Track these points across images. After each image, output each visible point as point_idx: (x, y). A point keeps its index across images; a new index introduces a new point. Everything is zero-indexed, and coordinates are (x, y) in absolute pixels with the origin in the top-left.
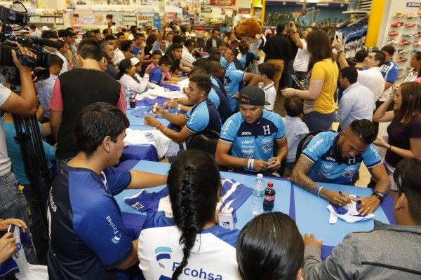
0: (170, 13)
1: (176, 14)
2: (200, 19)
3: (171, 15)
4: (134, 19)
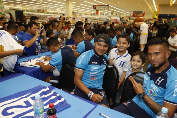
0: (114, 19)
1: (117, 20)
2: (128, 22)
3: (114, 20)
4: (97, 21)
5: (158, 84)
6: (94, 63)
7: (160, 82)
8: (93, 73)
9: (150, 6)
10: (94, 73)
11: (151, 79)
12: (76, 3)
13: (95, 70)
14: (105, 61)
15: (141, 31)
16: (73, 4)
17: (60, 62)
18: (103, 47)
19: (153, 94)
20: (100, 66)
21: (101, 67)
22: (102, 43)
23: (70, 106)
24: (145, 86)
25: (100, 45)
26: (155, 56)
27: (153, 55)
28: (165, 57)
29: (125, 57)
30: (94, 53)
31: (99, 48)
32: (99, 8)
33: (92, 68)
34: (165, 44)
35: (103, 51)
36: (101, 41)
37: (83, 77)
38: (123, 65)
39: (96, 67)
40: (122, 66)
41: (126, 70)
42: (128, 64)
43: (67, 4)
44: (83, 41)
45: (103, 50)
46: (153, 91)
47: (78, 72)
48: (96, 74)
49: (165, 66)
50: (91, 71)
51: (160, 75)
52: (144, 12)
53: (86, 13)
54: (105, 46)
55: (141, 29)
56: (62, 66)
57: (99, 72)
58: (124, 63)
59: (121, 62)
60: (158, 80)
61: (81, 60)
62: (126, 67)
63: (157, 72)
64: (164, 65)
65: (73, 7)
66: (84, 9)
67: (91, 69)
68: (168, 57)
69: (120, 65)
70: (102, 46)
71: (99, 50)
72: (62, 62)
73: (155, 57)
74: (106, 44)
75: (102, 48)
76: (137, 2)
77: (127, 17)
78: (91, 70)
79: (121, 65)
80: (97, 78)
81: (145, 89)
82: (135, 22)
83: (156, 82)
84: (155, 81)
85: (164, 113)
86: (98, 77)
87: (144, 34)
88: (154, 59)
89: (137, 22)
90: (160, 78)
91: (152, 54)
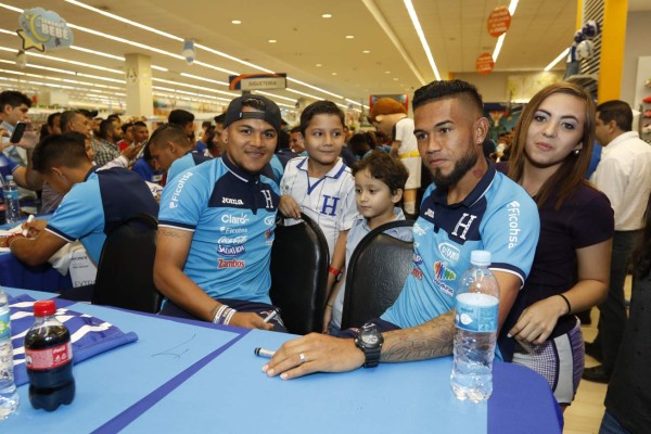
5: (463, 237)
6: (231, 201)
7: (467, 227)
8: (230, 241)
9: (422, 75)
10: (235, 241)
11: (436, 230)
12: (165, 70)
13: (236, 228)
14: (270, 199)
15: (399, 143)
16: (156, 73)
17: (97, 218)
18: (261, 138)
19: (447, 274)
20: (255, 213)
21: (256, 218)
22: (252, 123)
23: (134, 341)
24: (417, 259)
25: (248, 131)
26: (439, 139)
27: (432, 135)
28: (471, 138)
29: (336, 177)
30: (226, 169)
31: (247, 143)
32: (250, 84)
33: (225, 219)
34: (467, 95)
35: (261, 151)
36: (251, 116)
37: (190, 259)
38: (334, 207)
39: (239, 216)
40: (333, 214)
41: (348, 224)
42: (350, 204)
43: (131, 73)
44: (190, 155)
45: (260, 148)
46: (445, 264)
47: (171, 240)
48: (240, 245)
49: (475, 172)
50: (220, 234)
51: (466, 204)
52: (405, 96)
53: (206, 107)
54: (266, 133)
55: (398, 138)
56: (105, 237)
57: (252, 236)
58: (336, 199)
59: (327, 197)
60: (460, 224)
61: (178, 193)
62: (345, 212)
63: (452, 199)
64: (473, 169)
65: (155, 83)
66: (198, 91)
67: (222, 224)
68: (481, 140)
69: (324, 212)
70: (258, 135)
71: (246, 152)
72: (102, 220)
73: (438, 143)
74: (269, 127)
75: (257, 141)
76: (380, 63)
77: (352, 119)
78: (222, 229)
79: (329, 210)
80: (246, 262)
81: (422, 266)
82: (378, 114)
83: (455, 233)
84: (449, 231)
85: (480, 264)
86: (251, 258)
87: (412, 156)
88: (437, 148)
89: (385, 114)
90: (465, 215)
91: (428, 134)
